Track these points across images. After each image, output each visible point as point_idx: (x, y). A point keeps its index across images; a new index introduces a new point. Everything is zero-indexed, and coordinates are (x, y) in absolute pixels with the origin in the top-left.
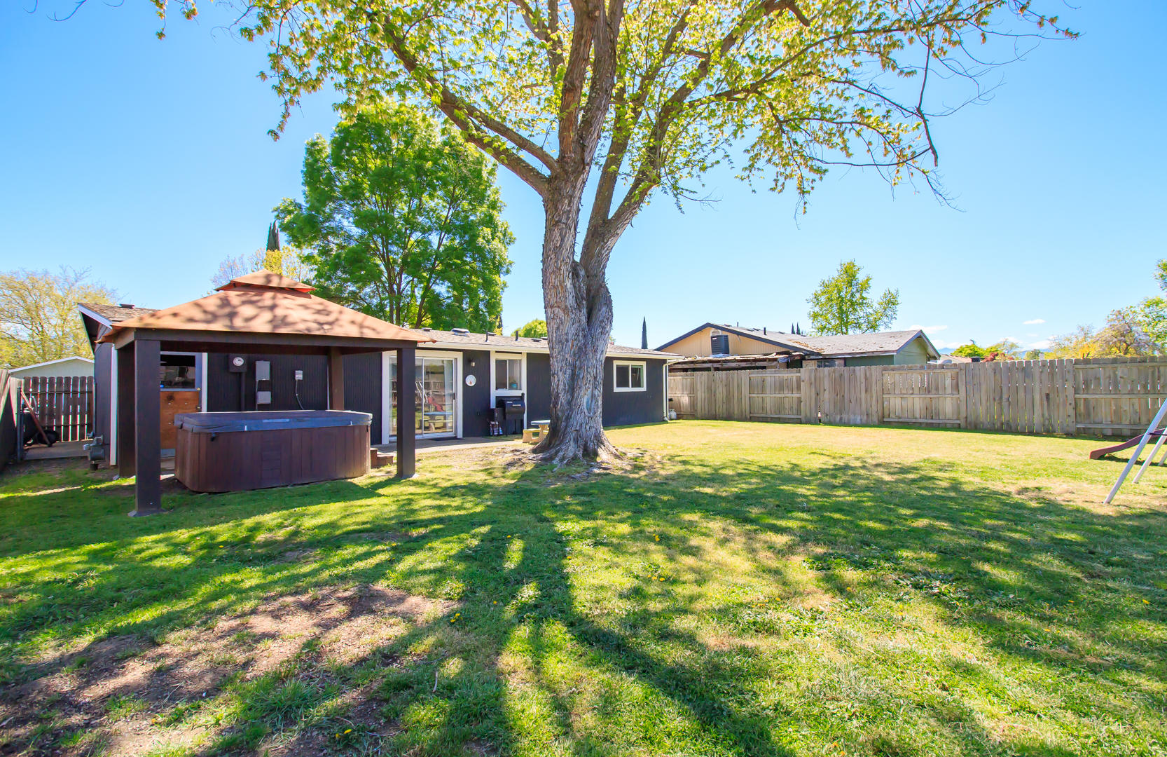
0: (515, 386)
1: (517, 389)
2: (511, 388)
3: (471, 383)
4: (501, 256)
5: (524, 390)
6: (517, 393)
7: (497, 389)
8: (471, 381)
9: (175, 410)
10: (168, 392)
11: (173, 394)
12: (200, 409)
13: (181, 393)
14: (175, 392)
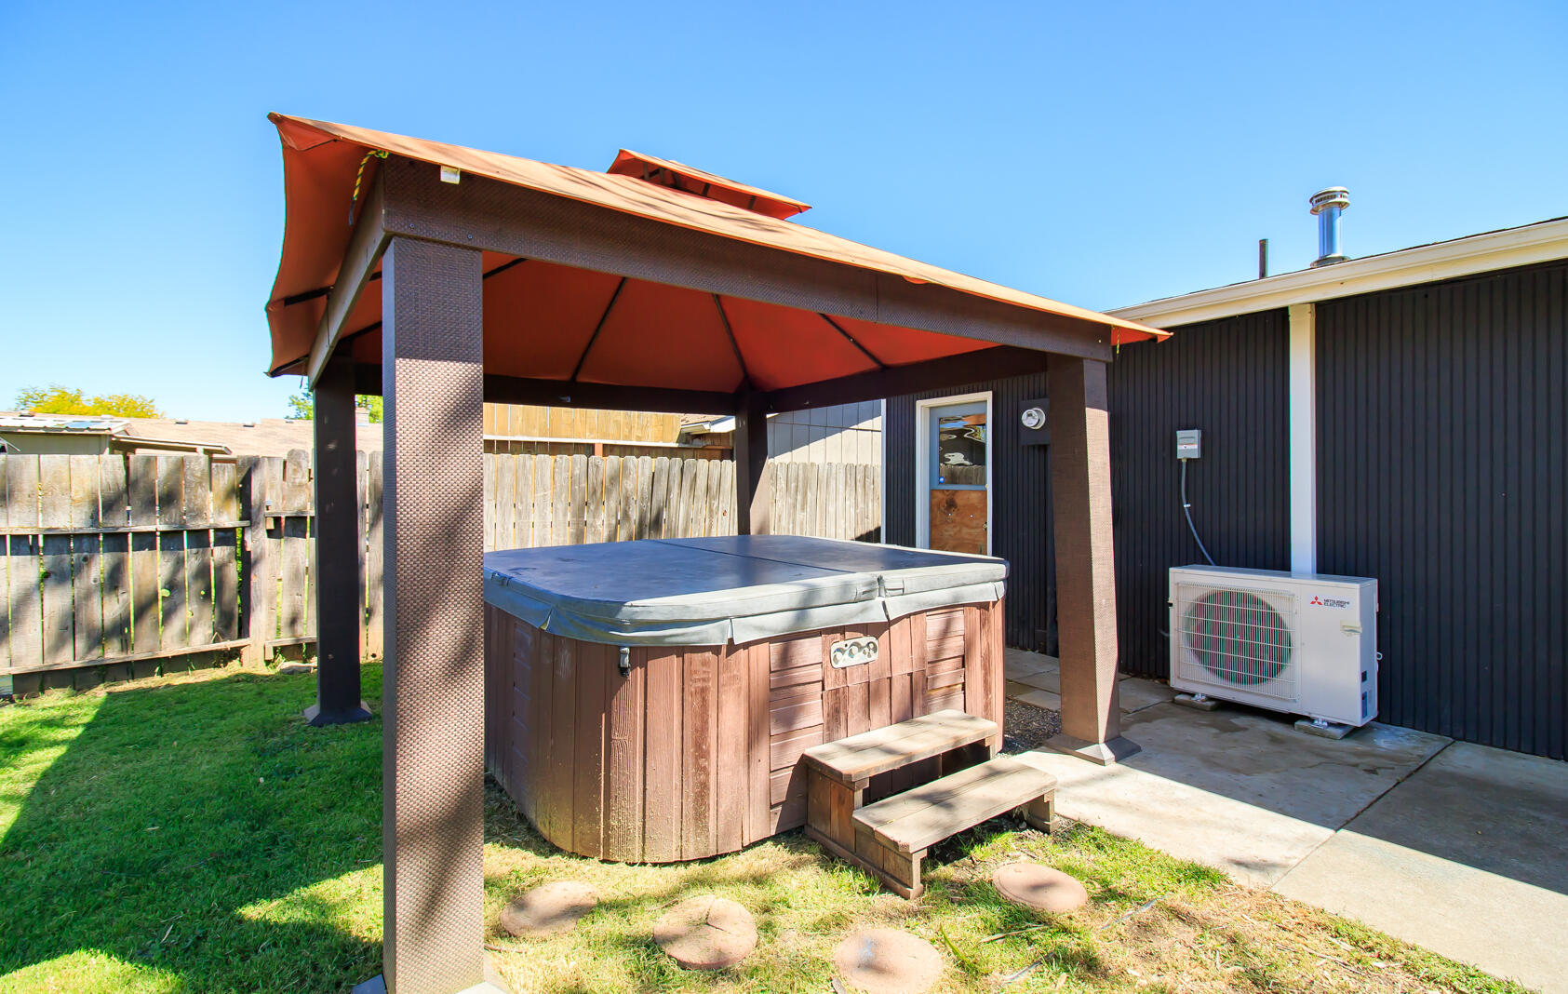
9: (958, 529)
10: (948, 491)
11: (953, 495)
12: (986, 529)
13: (966, 493)
14: (956, 491)
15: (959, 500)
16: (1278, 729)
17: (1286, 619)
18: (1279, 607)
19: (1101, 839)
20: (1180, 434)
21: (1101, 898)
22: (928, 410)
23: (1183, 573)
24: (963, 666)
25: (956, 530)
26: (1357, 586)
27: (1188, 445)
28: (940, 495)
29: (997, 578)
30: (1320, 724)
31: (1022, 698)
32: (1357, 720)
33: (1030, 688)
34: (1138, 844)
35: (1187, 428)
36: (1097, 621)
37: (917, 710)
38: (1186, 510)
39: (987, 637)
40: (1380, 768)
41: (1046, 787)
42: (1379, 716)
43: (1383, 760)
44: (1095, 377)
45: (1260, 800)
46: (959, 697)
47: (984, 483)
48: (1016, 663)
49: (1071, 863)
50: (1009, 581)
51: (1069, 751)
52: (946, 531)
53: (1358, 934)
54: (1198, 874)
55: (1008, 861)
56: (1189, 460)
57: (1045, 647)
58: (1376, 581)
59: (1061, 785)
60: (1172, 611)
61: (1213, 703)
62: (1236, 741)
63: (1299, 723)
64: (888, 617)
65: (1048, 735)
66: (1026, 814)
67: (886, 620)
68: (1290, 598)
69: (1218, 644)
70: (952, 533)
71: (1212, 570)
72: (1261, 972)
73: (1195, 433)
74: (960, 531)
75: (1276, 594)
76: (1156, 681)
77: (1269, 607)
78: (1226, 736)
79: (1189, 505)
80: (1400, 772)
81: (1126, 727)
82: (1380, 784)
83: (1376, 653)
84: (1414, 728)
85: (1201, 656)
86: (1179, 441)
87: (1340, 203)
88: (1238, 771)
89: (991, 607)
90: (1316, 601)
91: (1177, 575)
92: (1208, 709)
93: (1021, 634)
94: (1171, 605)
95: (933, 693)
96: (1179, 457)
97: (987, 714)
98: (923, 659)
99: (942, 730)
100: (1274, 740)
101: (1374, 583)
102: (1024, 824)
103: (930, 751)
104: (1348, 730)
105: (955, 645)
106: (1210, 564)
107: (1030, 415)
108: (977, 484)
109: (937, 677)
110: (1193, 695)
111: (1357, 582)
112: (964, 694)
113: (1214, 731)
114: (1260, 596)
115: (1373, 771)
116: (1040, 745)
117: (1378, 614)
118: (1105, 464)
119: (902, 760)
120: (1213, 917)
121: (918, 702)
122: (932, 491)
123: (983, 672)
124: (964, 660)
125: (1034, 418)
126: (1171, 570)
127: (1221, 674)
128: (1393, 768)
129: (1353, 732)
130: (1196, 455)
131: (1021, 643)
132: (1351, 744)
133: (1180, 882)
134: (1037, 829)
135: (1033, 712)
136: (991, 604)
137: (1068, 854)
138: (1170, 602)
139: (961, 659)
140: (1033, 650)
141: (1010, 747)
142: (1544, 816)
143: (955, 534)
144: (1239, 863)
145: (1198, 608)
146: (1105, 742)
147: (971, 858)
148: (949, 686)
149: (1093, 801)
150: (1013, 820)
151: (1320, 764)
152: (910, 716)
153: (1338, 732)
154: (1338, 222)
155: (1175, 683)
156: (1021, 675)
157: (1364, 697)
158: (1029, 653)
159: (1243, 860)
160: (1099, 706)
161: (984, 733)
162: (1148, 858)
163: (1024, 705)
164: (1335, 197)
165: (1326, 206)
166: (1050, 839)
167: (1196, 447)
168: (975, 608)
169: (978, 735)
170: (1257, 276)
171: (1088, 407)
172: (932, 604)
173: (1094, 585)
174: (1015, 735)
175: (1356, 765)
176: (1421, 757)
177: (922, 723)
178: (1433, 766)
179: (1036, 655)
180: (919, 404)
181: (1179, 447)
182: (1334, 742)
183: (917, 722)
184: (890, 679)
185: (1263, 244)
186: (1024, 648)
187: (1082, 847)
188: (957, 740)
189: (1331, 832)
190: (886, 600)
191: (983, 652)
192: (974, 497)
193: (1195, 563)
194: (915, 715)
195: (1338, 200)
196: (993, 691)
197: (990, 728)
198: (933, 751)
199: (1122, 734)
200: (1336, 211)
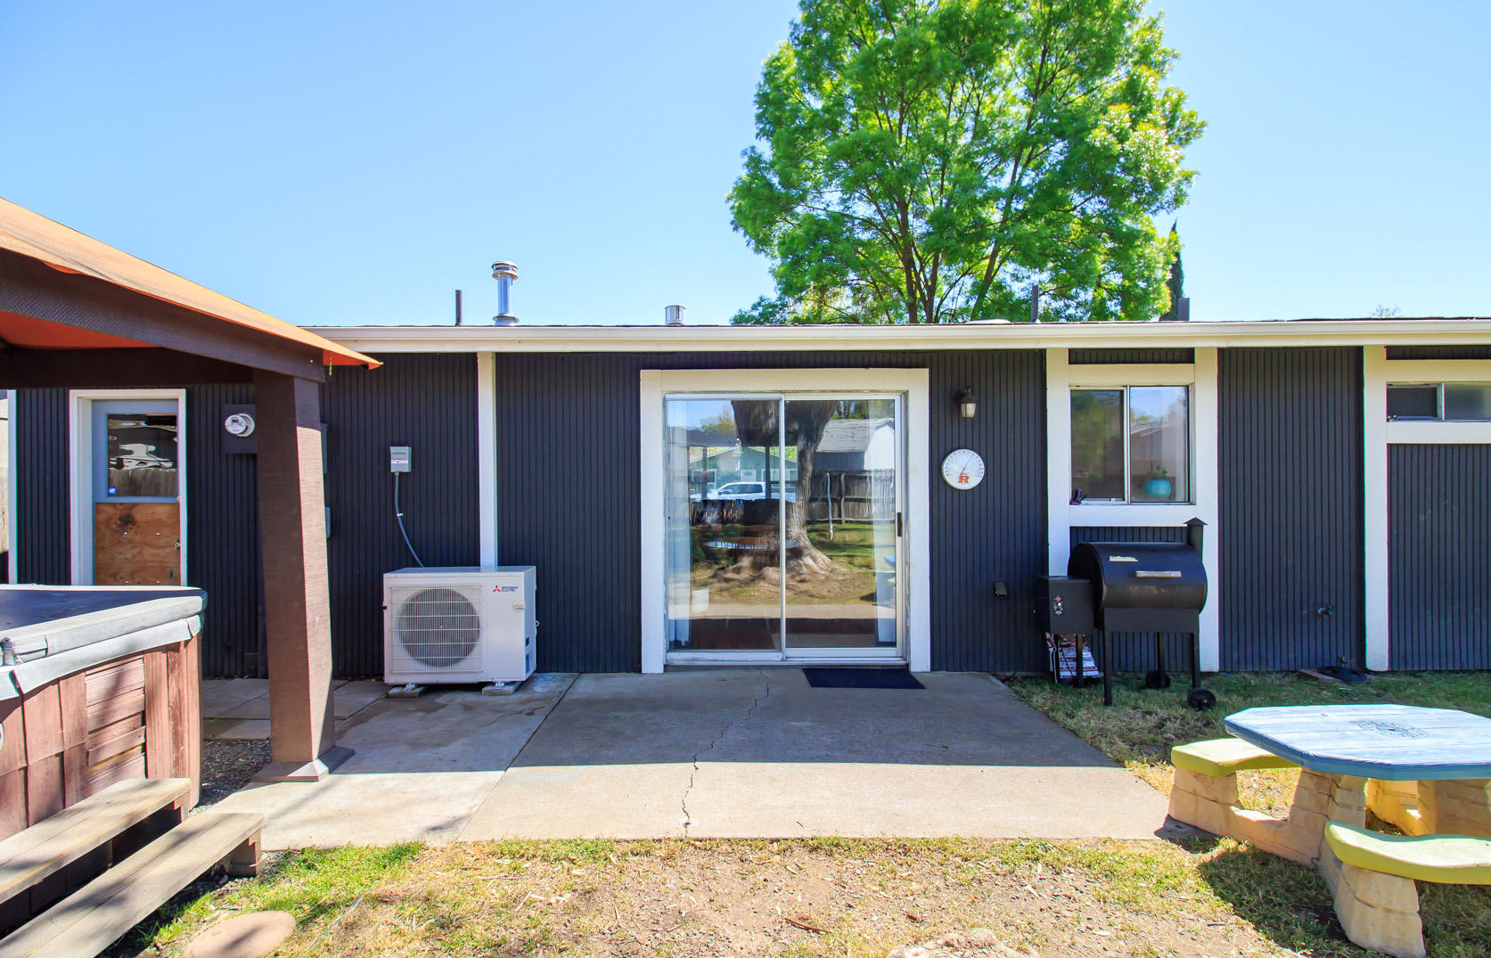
0: (1162, 488)
1: (1171, 499)
2: (1143, 491)
3: (964, 478)
4: (1154, 162)
5: (1206, 506)
6: (1173, 516)
7: (1075, 499)
8: (965, 469)
9: (138, 550)
10: (121, 504)
11: (131, 509)
12: (179, 548)
13: (148, 507)
14: (135, 505)
15: (139, 516)
16: (470, 697)
17: (476, 607)
18: (472, 598)
19: (311, 856)
20: (393, 449)
21: (310, 918)
22: (90, 403)
23: (396, 577)
24: (144, 723)
25: (135, 551)
26: (522, 574)
27: (400, 460)
28: (110, 510)
29: (191, 612)
30: (499, 685)
31: (227, 735)
32: (522, 676)
33: (237, 720)
34: (349, 847)
35: (400, 445)
36: (310, 640)
37: (71, 795)
38: (400, 520)
39: (177, 682)
40: (535, 709)
41: (250, 829)
42: (537, 667)
43: (538, 702)
44: (307, 396)
45: (454, 765)
46: (137, 762)
47: (175, 494)
48: (218, 696)
49: (281, 897)
50: (207, 614)
51: (280, 778)
52: (120, 553)
53: (515, 848)
54: (402, 853)
55: (205, 926)
56: (401, 473)
57: (256, 669)
58: (535, 567)
59: (269, 818)
60: (386, 614)
61: (421, 689)
62: (438, 718)
63: (485, 689)
64: (19, 690)
65: (257, 768)
66: (227, 866)
67: (16, 695)
68: (478, 589)
69: (425, 636)
70: (129, 556)
71: (421, 572)
72: (447, 915)
73: (407, 450)
74: (140, 553)
75: (469, 587)
76: (373, 680)
77: (464, 599)
78: (430, 716)
79: (401, 514)
80: (549, 707)
81: (341, 734)
82: (535, 722)
83: (535, 621)
84: (558, 672)
85: (412, 651)
86: (392, 456)
87: (512, 275)
88: (438, 745)
89: (182, 648)
90: (496, 589)
91: (392, 580)
92: (417, 695)
93: (226, 661)
94: (385, 608)
95: (98, 767)
96: (392, 471)
97: (178, 769)
98: (81, 731)
99: (111, 811)
100: (468, 708)
101: (532, 570)
102: (226, 877)
103: (91, 844)
104: (517, 685)
105: (130, 701)
106: (420, 566)
107: (234, 421)
108: (166, 495)
109: (104, 747)
110: (404, 686)
111: (522, 571)
112: (146, 755)
113: (421, 714)
114: (458, 591)
115: (531, 714)
116: (247, 781)
117: (536, 592)
118: (318, 482)
119: (46, 869)
120: (412, 886)
121: (73, 785)
122: (97, 507)
123: (172, 723)
124: (144, 717)
125: (240, 424)
126: (385, 575)
127: (426, 662)
128: (544, 707)
129: (521, 686)
130: (407, 469)
131: (226, 672)
132: (521, 696)
133: (385, 867)
134: (241, 877)
135: (239, 748)
136: (182, 644)
137: (277, 889)
138: (384, 605)
139: (140, 716)
140: (242, 677)
141: (208, 796)
142: (621, 714)
143: (134, 556)
144: (434, 829)
145: (410, 608)
146: (320, 757)
147: (155, 946)
148: (123, 753)
149: (304, 823)
150: (212, 879)
151: (498, 719)
152: (61, 805)
153: (511, 688)
154: (510, 289)
155: (389, 679)
156: (224, 709)
157: (527, 657)
158: (237, 681)
159: (438, 824)
160: (313, 724)
161: (173, 795)
162: (357, 857)
163: (229, 743)
164: (508, 269)
165: (502, 272)
166: (256, 880)
167: (407, 462)
168: (158, 653)
169: (164, 800)
170: (454, 323)
171: (300, 426)
172: (94, 661)
173: (307, 604)
174: (216, 780)
175: (521, 712)
176: (560, 692)
177: (79, 810)
178: (567, 698)
179: (246, 681)
180: (75, 395)
181: (393, 462)
182: (510, 697)
183: (71, 811)
184: (26, 769)
185: (458, 294)
186: (230, 677)
187: (291, 875)
188: (132, 816)
189: (503, 772)
190: (17, 669)
191: (172, 700)
192: (162, 512)
193: (407, 566)
194: (68, 802)
195: (510, 272)
196: (186, 743)
197: (182, 786)
198: (98, 840)
199: (338, 743)
200: (509, 280)
